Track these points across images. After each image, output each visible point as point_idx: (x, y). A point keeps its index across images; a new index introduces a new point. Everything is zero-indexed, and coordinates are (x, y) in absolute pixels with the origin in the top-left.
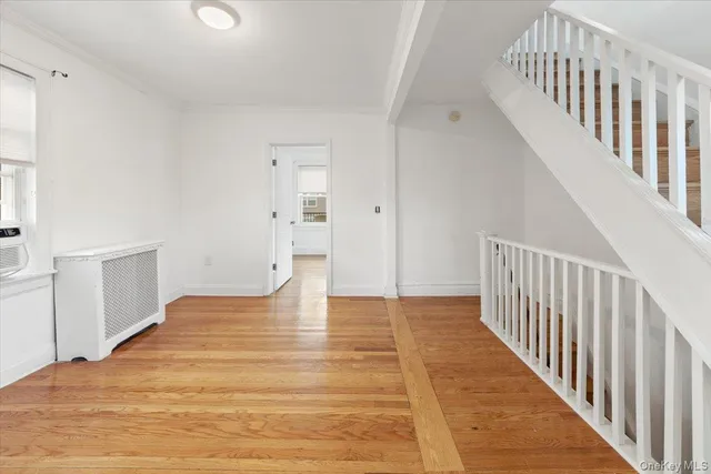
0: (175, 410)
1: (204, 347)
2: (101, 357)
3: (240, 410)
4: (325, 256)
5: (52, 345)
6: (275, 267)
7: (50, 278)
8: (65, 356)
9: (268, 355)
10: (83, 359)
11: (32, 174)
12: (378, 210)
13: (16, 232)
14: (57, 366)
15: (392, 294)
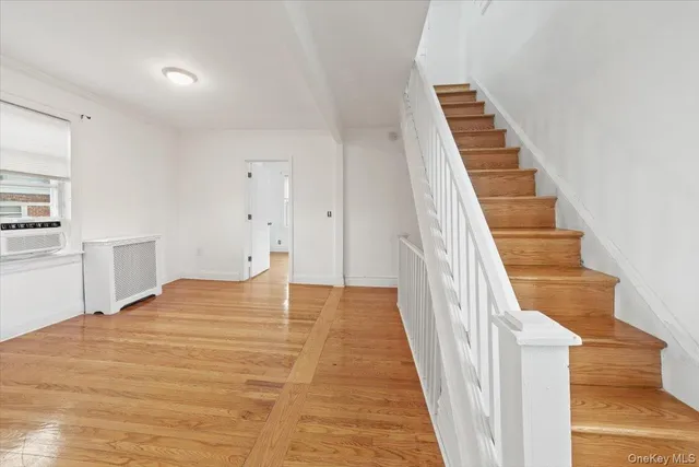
0: (150, 343)
1: (181, 311)
2: (113, 312)
3: (189, 345)
4: (287, 253)
5: (81, 301)
6: (250, 259)
7: (80, 258)
8: (91, 311)
9: (223, 318)
10: (101, 313)
11: (68, 185)
12: (329, 215)
13: (58, 224)
14: (85, 316)
15: (339, 283)
